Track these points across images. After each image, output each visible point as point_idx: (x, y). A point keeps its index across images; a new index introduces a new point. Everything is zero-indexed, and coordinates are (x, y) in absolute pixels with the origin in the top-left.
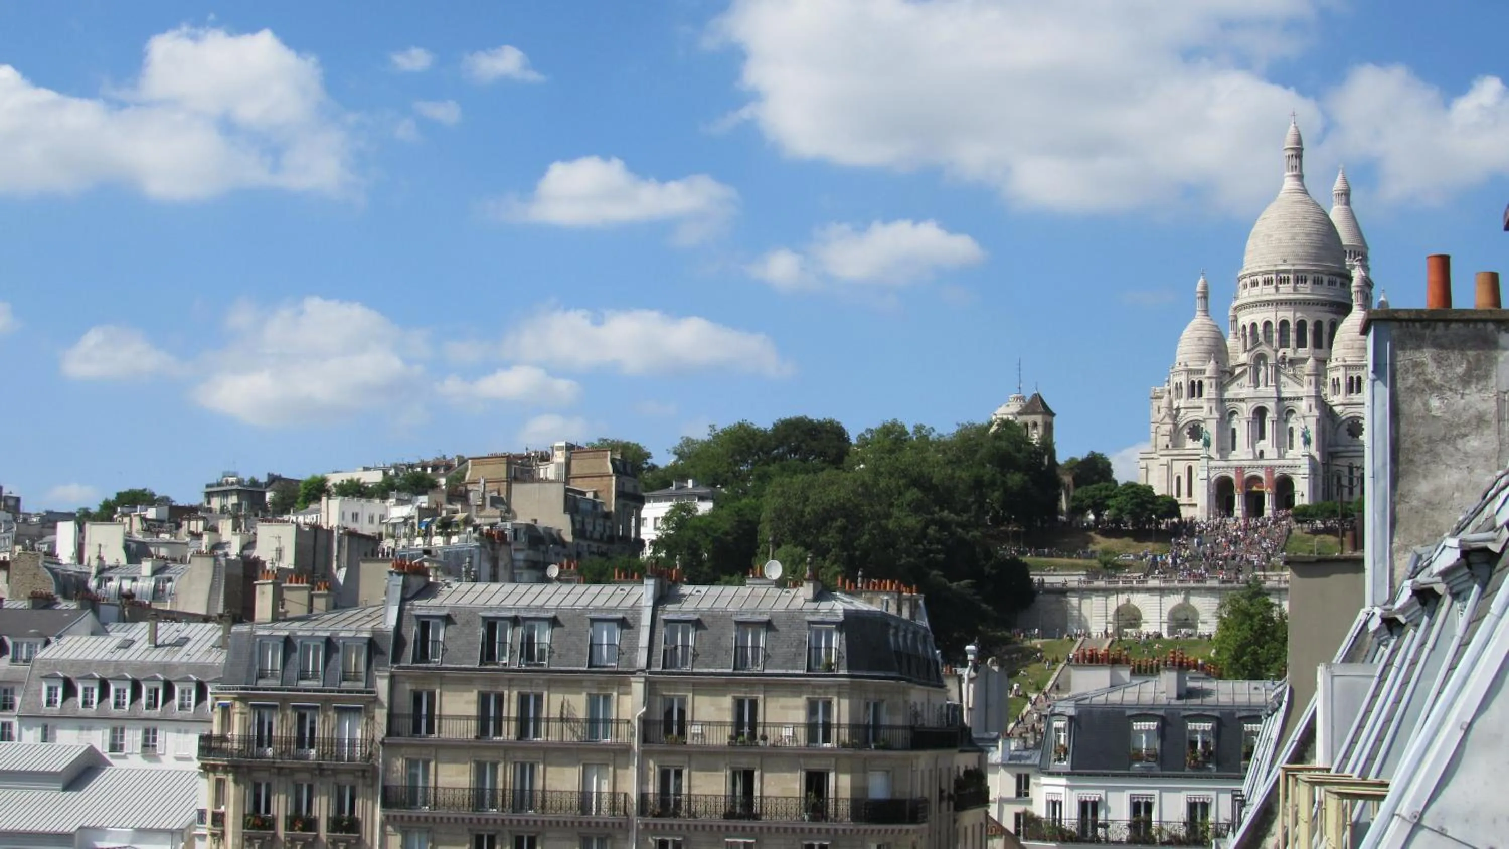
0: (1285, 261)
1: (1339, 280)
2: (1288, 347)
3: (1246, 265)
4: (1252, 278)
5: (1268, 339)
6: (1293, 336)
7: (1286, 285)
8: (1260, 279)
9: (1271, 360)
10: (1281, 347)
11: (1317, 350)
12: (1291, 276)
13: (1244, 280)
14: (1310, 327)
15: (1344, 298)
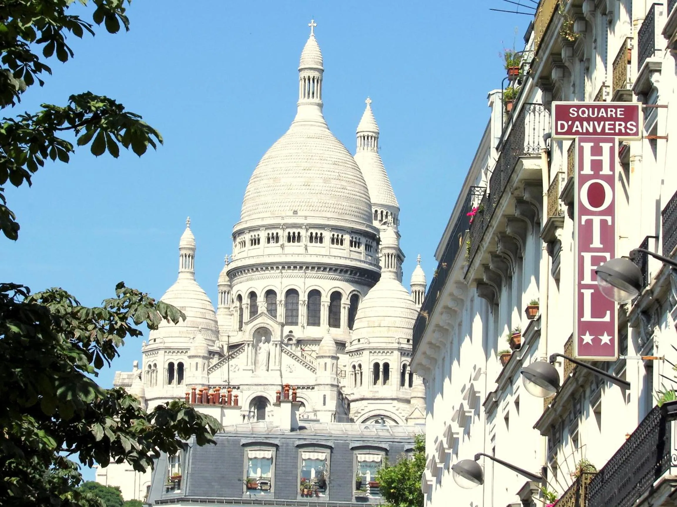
0: (295, 212)
1: (363, 240)
2: (296, 324)
3: (245, 217)
4: (252, 234)
5: (272, 312)
6: (303, 311)
7: (296, 243)
8: (263, 235)
9: (276, 336)
10: (287, 323)
11: (333, 330)
12: (303, 233)
13: (242, 237)
14: (325, 300)
15: (371, 264)
